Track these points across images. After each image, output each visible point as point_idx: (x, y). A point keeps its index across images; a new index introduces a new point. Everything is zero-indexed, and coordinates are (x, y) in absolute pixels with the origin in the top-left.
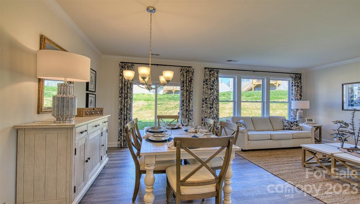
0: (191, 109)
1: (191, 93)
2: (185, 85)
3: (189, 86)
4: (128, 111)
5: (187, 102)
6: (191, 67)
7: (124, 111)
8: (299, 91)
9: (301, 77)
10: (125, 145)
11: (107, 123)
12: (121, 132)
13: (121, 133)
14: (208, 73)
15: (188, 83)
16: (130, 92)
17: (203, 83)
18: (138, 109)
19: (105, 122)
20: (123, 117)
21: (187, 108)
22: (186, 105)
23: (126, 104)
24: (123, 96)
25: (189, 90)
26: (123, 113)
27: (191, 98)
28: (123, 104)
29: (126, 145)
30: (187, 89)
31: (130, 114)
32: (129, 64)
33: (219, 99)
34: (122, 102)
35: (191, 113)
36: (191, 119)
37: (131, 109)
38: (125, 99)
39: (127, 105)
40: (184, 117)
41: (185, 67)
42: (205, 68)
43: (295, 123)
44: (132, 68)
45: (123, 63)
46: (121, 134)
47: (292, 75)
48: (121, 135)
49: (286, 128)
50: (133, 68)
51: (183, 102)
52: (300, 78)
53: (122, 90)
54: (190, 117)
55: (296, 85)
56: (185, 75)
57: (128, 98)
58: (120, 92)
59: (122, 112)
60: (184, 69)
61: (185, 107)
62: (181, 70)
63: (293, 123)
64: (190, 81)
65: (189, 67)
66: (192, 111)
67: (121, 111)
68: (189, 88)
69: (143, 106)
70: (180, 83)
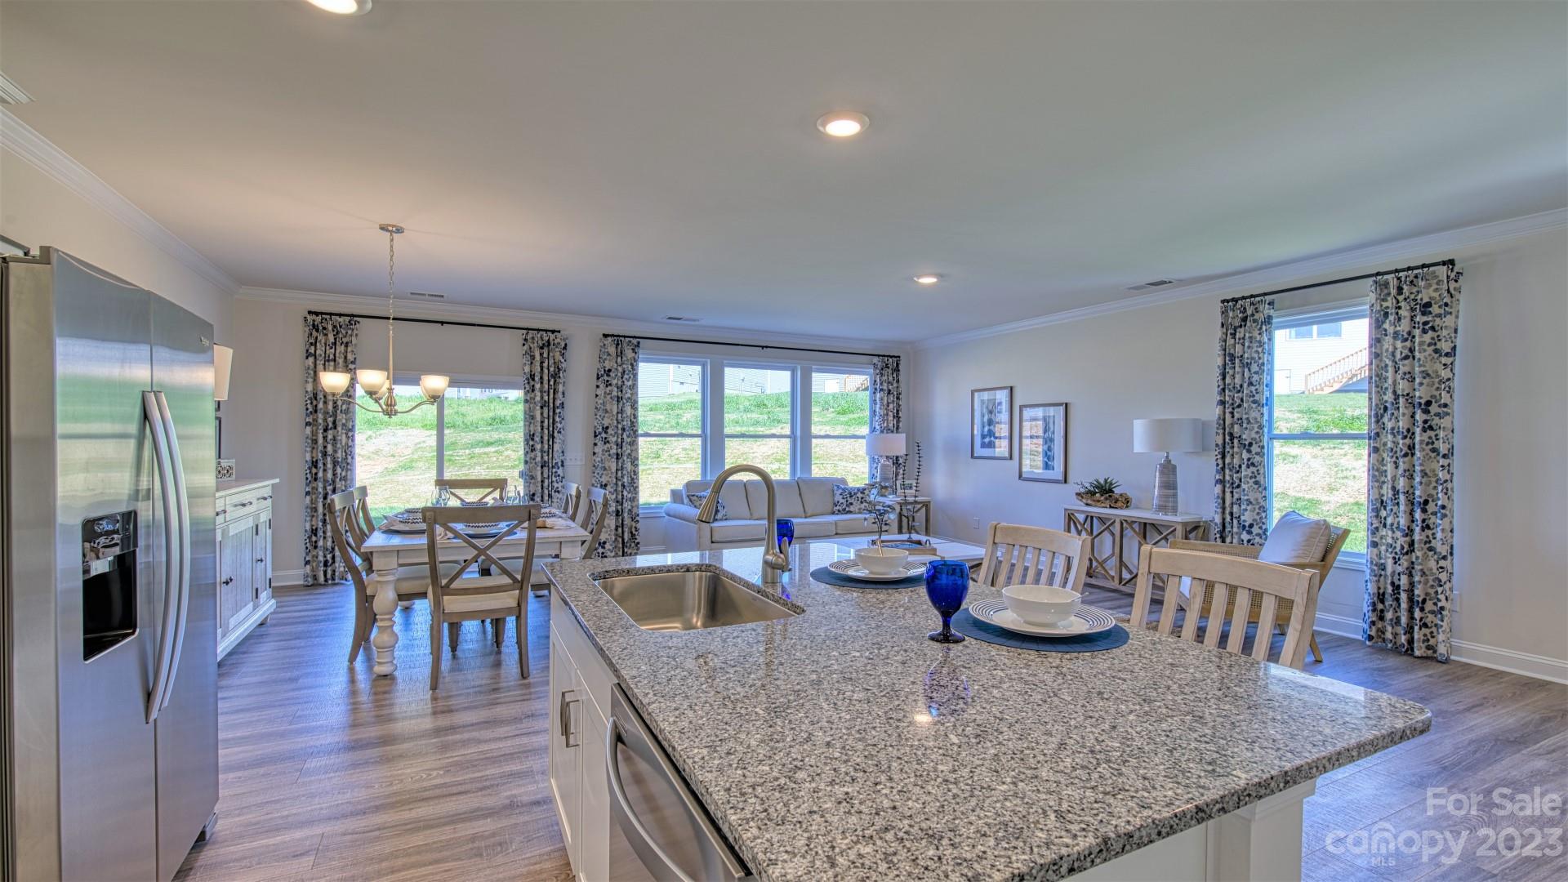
0: (558, 459)
1: (558, 411)
2: (538, 386)
3: (552, 391)
4: (339, 470)
5: (546, 438)
6: (559, 332)
7: (325, 470)
8: (891, 406)
9: (898, 364)
10: (329, 576)
11: (269, 500)
12: (316, 535)
13: (314, 539)
14: (612, 350)
15: (549, 381)
16: (344, 407)
17: (595, 382)
18: (392, 466)
19: (265, 499)
20: (320, 490)
21: (546, 458)
22: (542, 447)
23: (330, 448)
24: (320, 421)
25: (551, 401)
26: (320, 474)
27: (559, 425)
28: (321, 448)
29: (333, 579)
30: (546, 398)
31: (344, 479)
32: (341, 319)
33: (637, 431)
34: (315, 441)
35: (560, 472)
36: (558, 492)
37: (349, 460)
38: (326, 430)
39: (335, 451)
40: (534, 484)
41: (539, 330)
42: (605, 336)
43: (860, 495)
44: (350, 332)
45: (317, 314)
46: (316, 542)
47: (875, 360)
48: (316, 547)
49: (838, 508)
50: (355, 331)
51: (533, 439)
52: (897, 370)
53: (315, 403)
54: (556, 485)
55: (885, 388)
56: (538, 357)
57: (339, 429)
58: (307, 409)
59: (316, 474)
60: (533, 338)
61: (539, 454)
62: (526, 340)
63: (855, 494)
64: (555, 376)
65: (553, 332)
66: (562, 466)
67: (314, 471)
68: (551, 396)
69: (416, 450)
70: (522, 379)
